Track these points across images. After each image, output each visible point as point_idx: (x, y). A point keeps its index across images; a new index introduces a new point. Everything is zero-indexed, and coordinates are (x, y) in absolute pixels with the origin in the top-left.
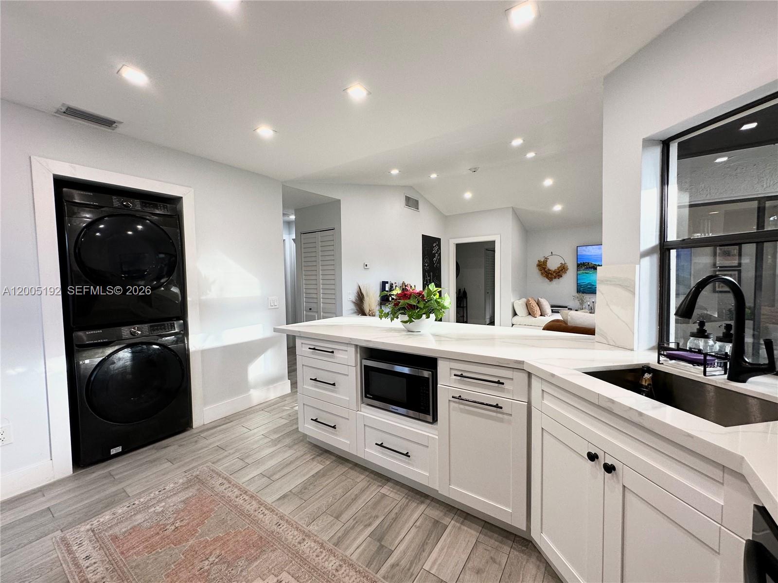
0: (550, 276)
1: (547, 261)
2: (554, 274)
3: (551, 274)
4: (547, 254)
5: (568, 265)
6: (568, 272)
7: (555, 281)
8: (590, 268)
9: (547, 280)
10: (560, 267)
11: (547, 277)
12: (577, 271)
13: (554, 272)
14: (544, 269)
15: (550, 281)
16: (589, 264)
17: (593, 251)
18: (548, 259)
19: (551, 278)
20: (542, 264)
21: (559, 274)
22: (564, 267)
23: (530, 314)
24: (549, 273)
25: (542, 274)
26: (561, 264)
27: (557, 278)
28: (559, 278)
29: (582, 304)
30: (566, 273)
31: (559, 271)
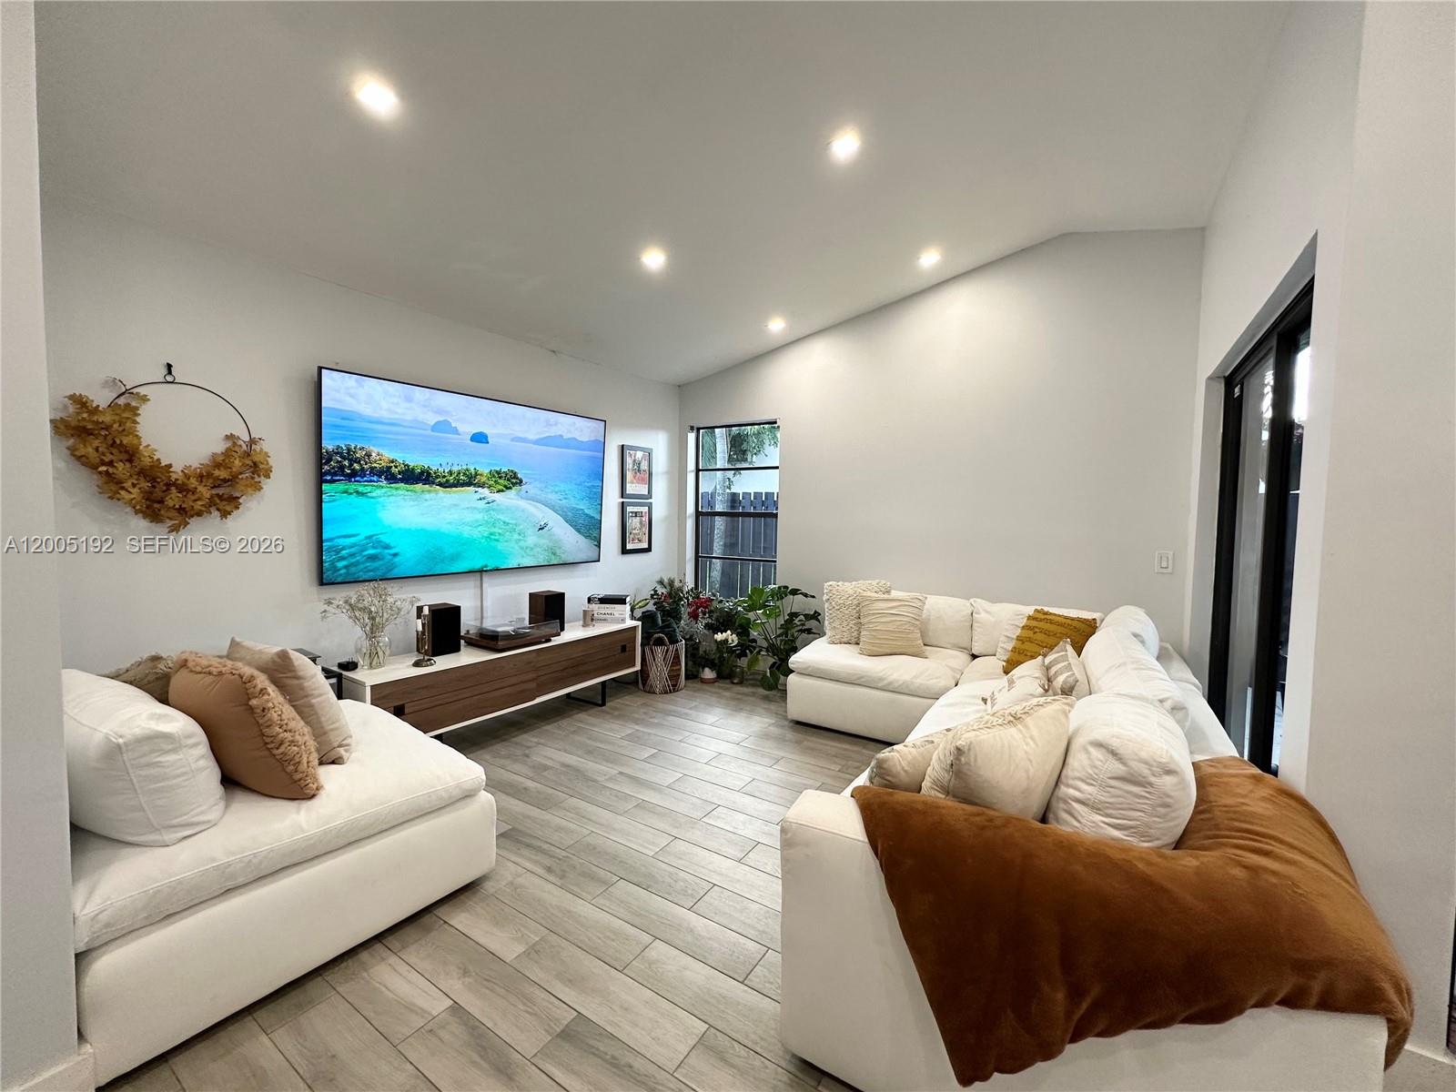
0: (174, 498)
1: (134, 411)
2: (205, 492)
3: (183, 489)
4: (139, 370)
5: (265, 446)
6: (268, 486)
7: (201, 532)
8: (373, 472)
9: (141, 523)
10: (228, 453)
11: (151, 509)
12: (321, 479)
13: (203, 476)
14: (131, 455)
15: (175, 529)
16: (369, 455)
17: (384, 405)
18: (144, 399)
19: (181, 511)
20: (107, 428)
21: (220, 491)
22: (248, 454)
23: (230, 782)
24: (169, 485)
25: (111, 486)
26: (230, 437)
27: (216, 514)
28: (225, 514)
29: (373, 631)
30: (258, 487)
31: (223, 474)
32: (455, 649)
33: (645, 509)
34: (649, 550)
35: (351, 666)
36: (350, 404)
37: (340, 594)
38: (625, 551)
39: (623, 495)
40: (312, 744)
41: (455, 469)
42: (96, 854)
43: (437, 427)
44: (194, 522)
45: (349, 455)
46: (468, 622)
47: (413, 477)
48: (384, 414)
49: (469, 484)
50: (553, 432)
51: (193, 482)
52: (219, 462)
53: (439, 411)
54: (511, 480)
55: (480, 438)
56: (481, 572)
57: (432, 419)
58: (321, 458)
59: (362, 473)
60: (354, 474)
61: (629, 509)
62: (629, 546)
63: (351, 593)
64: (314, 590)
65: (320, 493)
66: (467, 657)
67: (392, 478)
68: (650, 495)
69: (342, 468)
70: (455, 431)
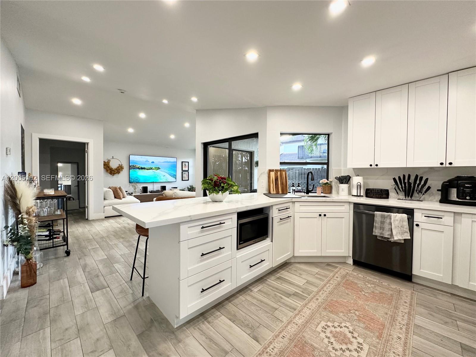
0: (113, 172)
1: (109, 162)
2: (116, 171)
3: (114, 171)
4: (110, 158)
5: (123, 165)
6: (123, 170)
8: (137, 168)
9: (110, 175)
10: (119, 167)
11: (111, 173)
12: (130, 169)
13: (116, 169)
14: (109, 167)
15: (113, 175)
16: (136, 166)
18: (110, 161)
19: (114, 173)
20: (107, 164)
21: (118, 171)
22: (121, 166)
23: (115, 198)
24: (112, 170)
25: (107, 171)
26: (119, 164)
27: (117, 174)
28: (118, 174)
29: (135, 189)
30: (122, 170)
31: (118, 169)
32: (147, 193)
33: (188, 173)
34: (188, 180)
35: (132, 193)
36: (133, 159)
37: (131, 184)
38: (182, 180)
39: (182, 170)
40: (122, 195)
41: (149, 167)
42: (105, 200)
43: (146, 161)
44: (115, 175)
45: (133, 166)
46: (149, 190)
47: (142, 168)
48: (138, 160)
49: (151, 169)
50: (166, 160)
51: (115, 170)
52: (118, 167)
53: (146, 159)
54: (159, 168)
55: (153, 162)
56: (153, 182)
57: (145, 160)
58: (130, 166)
59: (135, 168)
60: (134, 168)
61: (183, 173)
62: (183, 179)
63: (133, 184)
64: (129, 184)
65: (129, 171)
66: (148, 193)
67: (139, 169)
68: (188, 170)
69: (132, 168)
70: (149, 162)
